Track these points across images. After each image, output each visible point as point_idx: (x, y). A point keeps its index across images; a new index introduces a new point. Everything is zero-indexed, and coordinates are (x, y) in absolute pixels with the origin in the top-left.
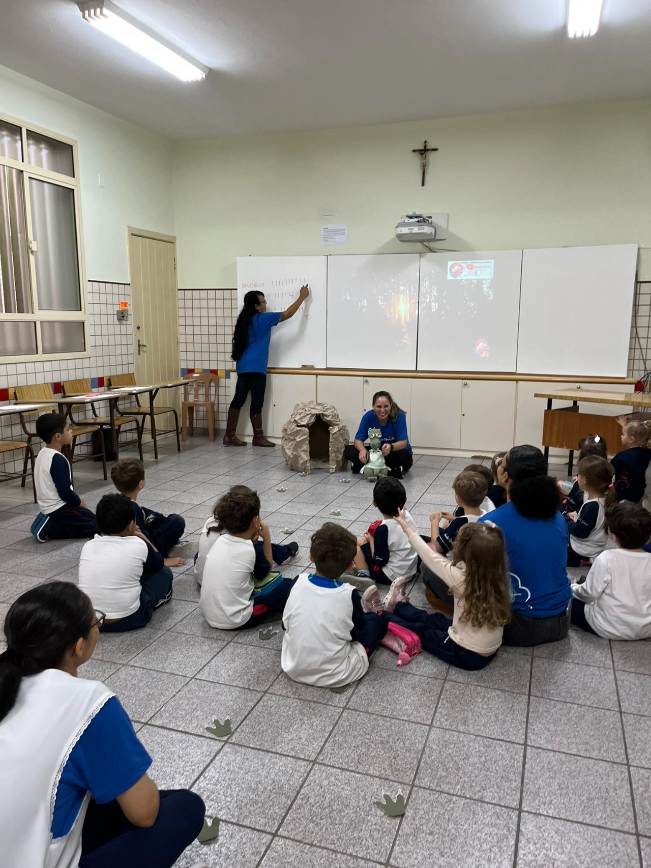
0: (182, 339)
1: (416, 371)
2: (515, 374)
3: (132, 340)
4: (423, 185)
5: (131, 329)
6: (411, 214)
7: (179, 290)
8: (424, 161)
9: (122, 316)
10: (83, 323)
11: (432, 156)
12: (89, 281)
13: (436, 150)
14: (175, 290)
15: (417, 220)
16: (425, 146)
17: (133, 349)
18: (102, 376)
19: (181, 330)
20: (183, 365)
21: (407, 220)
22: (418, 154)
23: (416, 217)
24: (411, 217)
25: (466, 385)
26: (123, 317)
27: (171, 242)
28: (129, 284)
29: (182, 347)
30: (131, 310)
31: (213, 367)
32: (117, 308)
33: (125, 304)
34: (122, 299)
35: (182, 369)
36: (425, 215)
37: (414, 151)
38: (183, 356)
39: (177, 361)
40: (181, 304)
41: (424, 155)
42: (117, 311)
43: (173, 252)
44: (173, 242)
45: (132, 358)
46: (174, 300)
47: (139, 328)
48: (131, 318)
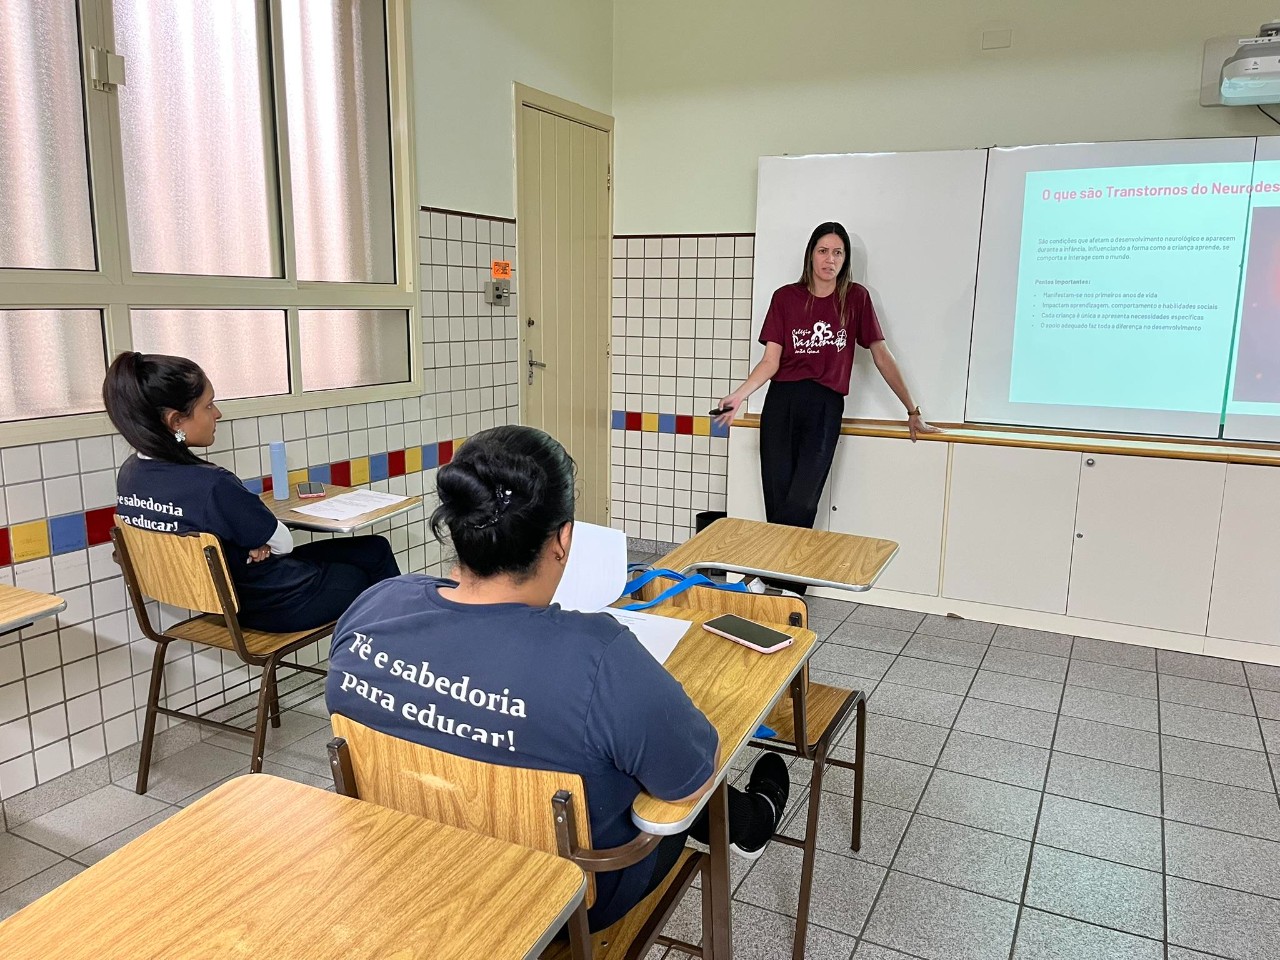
0: (617, 346)
3: (518, 353)
5: (519, 323)
7: (616, 237)
9: (499, 295)
10: (408, 311)
12: (424, 209)
14: (605, 237)
17: (519, 371)
18: (448, 438)
19: (617, 326)
20: (618, 404)
26: (499, 297)
27: (604, 128)
28: (514, 221)
29: (617, 364)
30: (516, 285)
31: (684, 410)
32: (487, 277)
33: (505, 269)
34: (497, 256)
35: (615, 413)
38: (617, 383)
39: (603, 393)
40: (618, 268)
42: (486, 283)
43: (606, 150)
44: (607, 128)
45: (516, 394)
46: (603, 260)
47: (531, 323)
48: (516, 302)
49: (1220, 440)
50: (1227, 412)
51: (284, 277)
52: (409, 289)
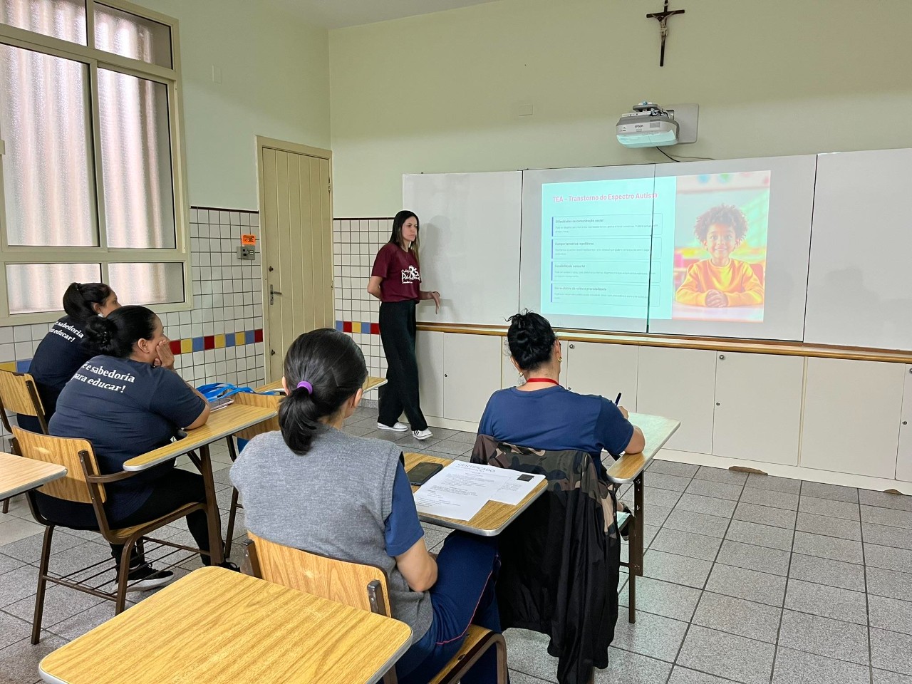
0: (337, 282)
1: (647, 334)
2: (802, 344)
3: (262, 286)
4: (662, 64)
5: (261, 271)
6: (641, 104)
7: (335, 219)
8: (664, 30)
9: (246, 254)
10: (183, 263)
11: (673, 21)
12: (192, 207)
13: (683, 12)
14: (329, 219)
15: (649, 113)
16: (666, 8)
17: (263, 297)
18: (211, 334)
20: (338, 316)
21: (634, 114)
22: (655, 21)
23: (648, 109)
24: (641, 110)
25: (722, 358)
27: (325, 157)
28: (257, 212)
29: (337, 293)
30: (259, 246)
31: (374, 321)
32: (237, 244)
33: (251, 239)
34: (246, 232)
35: (337, 322)
36: (663, 106)
37: (649, 16)
38: (338, 304)
39: (330, 310)
40: (336, 237)
41: (663, 21)
42: (237, 247)
43: (328, 170)
44: (327, 157)
45: (260, 310)
46: (327, 233)
47: (271, 269)
48: (260, 257)
51: (99, 246)
52: (184, 251)
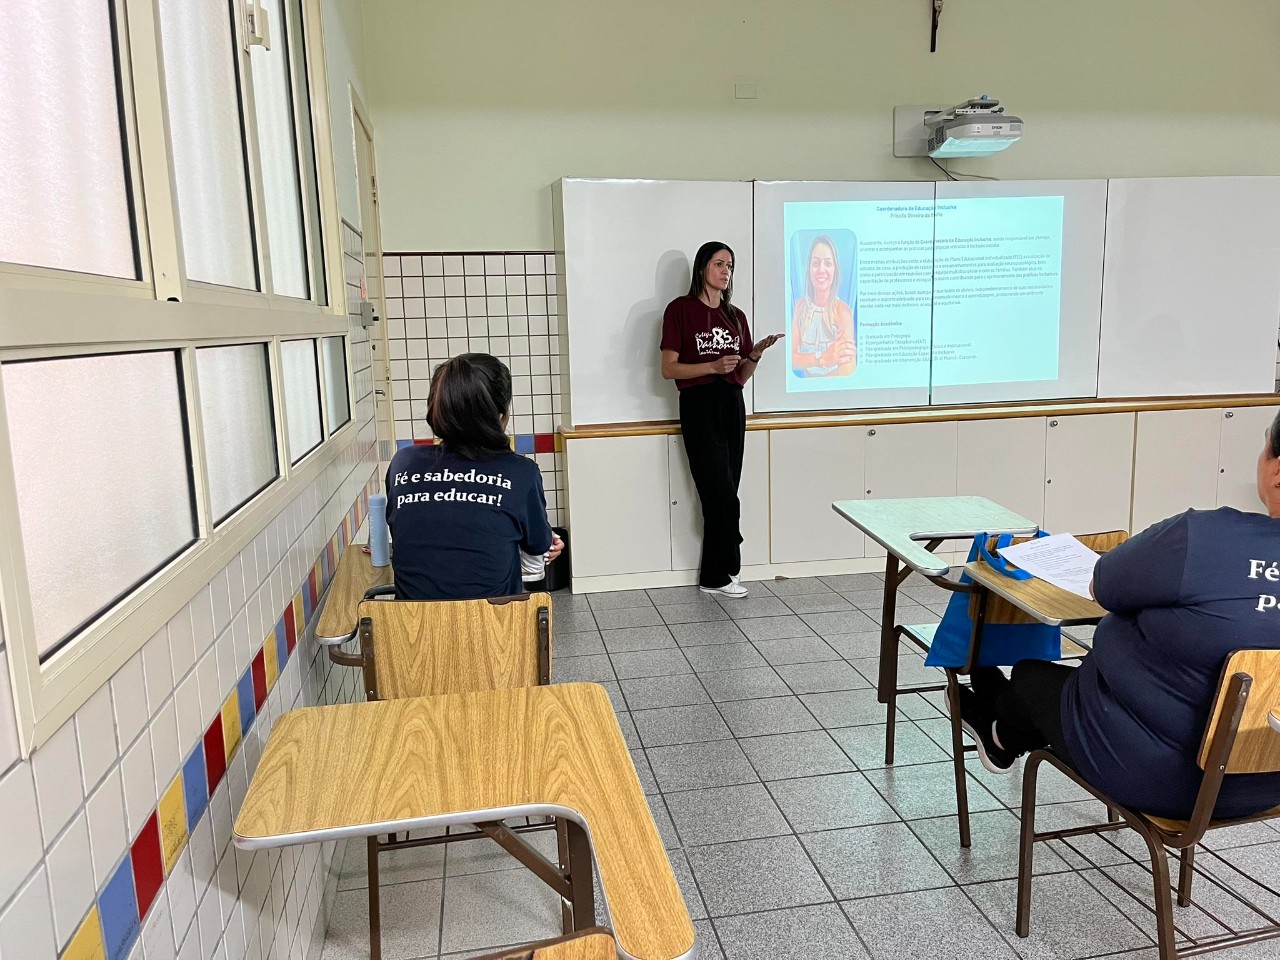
2: (1095, 400)
4: (933, 49)
6: (977, 98)
9: (375, 317)
10: (344, 337)
14: (374, 255)
19: (395, 349)
21: (971, 111)
24: (973, 106)
27: (370, 137)
28: (361, 235)
32: (359, 297)
33: (362, 287)
42: (361, 304)
47: (374, 348)
49: (930, 407)
50: (933, 385)
